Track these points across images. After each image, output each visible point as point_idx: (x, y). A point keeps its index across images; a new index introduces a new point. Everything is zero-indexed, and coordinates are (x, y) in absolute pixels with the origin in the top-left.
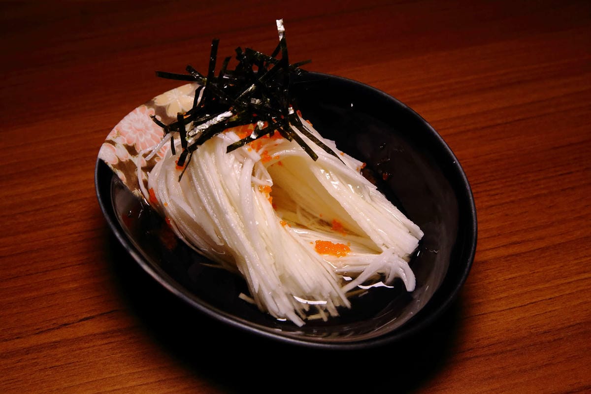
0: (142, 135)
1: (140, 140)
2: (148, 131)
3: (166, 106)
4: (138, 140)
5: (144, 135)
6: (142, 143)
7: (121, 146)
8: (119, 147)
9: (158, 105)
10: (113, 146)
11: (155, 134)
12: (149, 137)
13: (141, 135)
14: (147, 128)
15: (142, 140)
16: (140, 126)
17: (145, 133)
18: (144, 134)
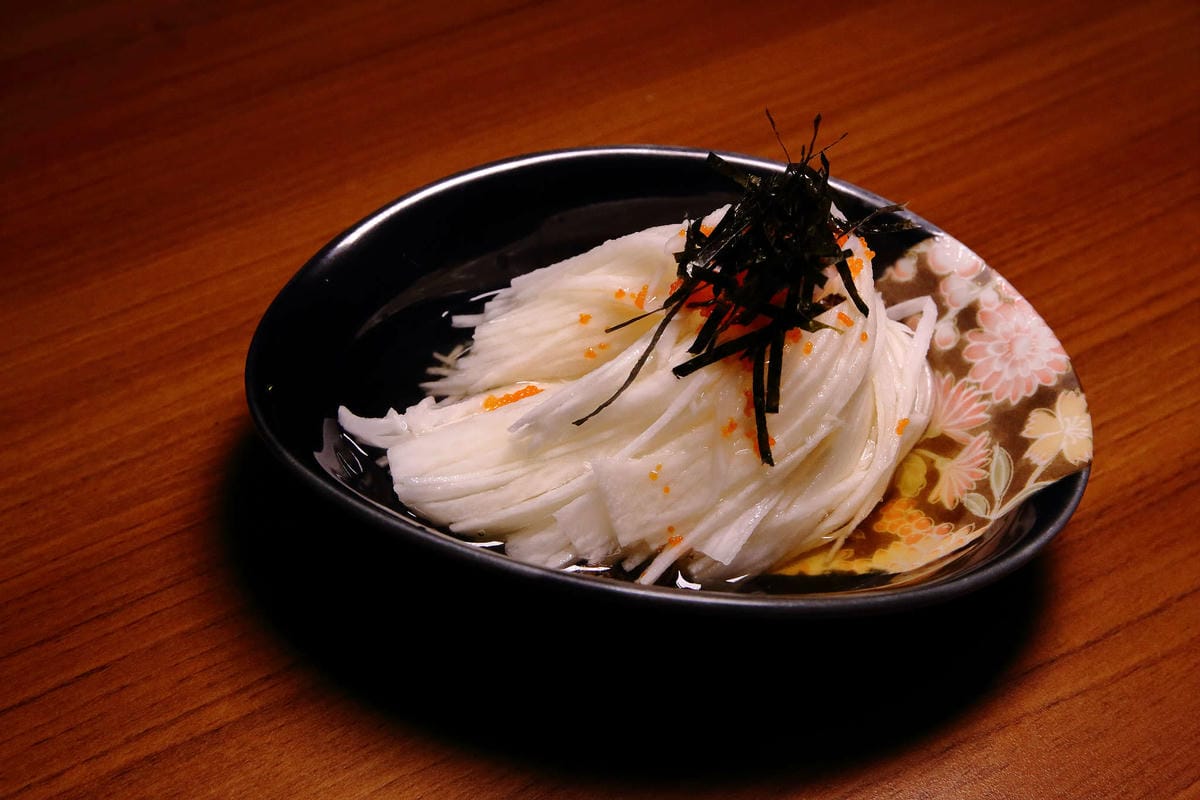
0: (1002, 351)
1: (992, 344)
2: (1007, 365)
3: (1053, 408)
4: (993, 338)
5: (1000, 355)
6: (983, 348)
7: (973, 292)
8: (971, 289)
9: (1060, 397)
10: (973, 276)
11: (1001, 381)
12: (996, 367)
13: (1000, 348)
14: (1014, 364)
15: (990, 350)
16: (1020, 350)
17: (1004, 359)
18: (1003, 357)
